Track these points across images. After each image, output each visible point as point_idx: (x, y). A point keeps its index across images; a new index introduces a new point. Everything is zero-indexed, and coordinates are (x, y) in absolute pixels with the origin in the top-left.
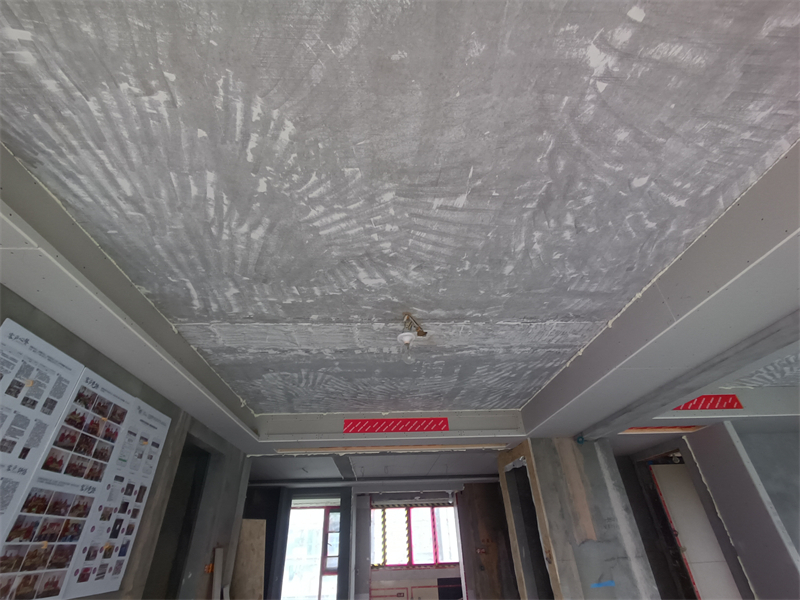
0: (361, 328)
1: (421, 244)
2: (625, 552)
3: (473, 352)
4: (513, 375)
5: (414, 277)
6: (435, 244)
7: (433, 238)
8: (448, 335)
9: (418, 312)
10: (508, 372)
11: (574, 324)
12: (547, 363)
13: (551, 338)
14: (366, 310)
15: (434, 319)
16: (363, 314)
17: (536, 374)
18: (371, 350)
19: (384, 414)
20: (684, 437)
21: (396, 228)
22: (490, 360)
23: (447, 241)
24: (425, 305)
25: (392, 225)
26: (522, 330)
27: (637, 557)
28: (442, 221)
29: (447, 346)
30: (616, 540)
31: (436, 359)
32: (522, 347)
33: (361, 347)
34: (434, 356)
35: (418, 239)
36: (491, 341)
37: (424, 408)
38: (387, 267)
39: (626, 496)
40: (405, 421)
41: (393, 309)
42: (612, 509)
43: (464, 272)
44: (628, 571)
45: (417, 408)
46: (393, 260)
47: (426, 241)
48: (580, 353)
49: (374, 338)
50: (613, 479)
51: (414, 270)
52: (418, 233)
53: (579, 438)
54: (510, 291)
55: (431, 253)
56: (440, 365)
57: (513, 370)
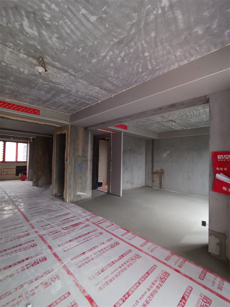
0: (12, 53)
1: (65, 27)
2: (88, 159)
3: (63, 87)
4: (74, 102)
5: (54, 41)
6: (72, 31)
7: (73, 27)
8: (57, 76)
9: (48, 59)
10: (73, 100)
11: (103, 92)
12: (88, 102)
13: (94, 93)
14: (19, 44)
15: (54, 66)
16: (16, 45)
17: (82, 104)
18: (13, 66)
19: (7, 100)
20: (111, 134)
21: (57, 9)
22: (68, 93)
23: (78, 33)
24: (52, 58)
25: (56, 7)
26: (86, 86)
27: (90, 161)
28: (80, 22)
29: (54, 81)
30: (87, 156)
31: (46, 84)
32: (82, 92)
33: (7, 62)
34: (45, 83)
35: (66, 23)
36: (72, 86)
37: (30, 103)
38: (42, 27)
39: (93, 146)
40: (18, 106)
41: (35, 51)
42: (88, 149)
43: (77, 52)
44: (87, 164)
45: (26, 102)
46: (48, 26)
47: (69, 27)
48: (99, 102)
49: (17, 61)
50: (91, 141)
51: (56, 38)
52: (67, 20)
53: (86, 129)
54: (90, 70)
55: (68, 34)
56: (46, 87)
57: (75, 100)
